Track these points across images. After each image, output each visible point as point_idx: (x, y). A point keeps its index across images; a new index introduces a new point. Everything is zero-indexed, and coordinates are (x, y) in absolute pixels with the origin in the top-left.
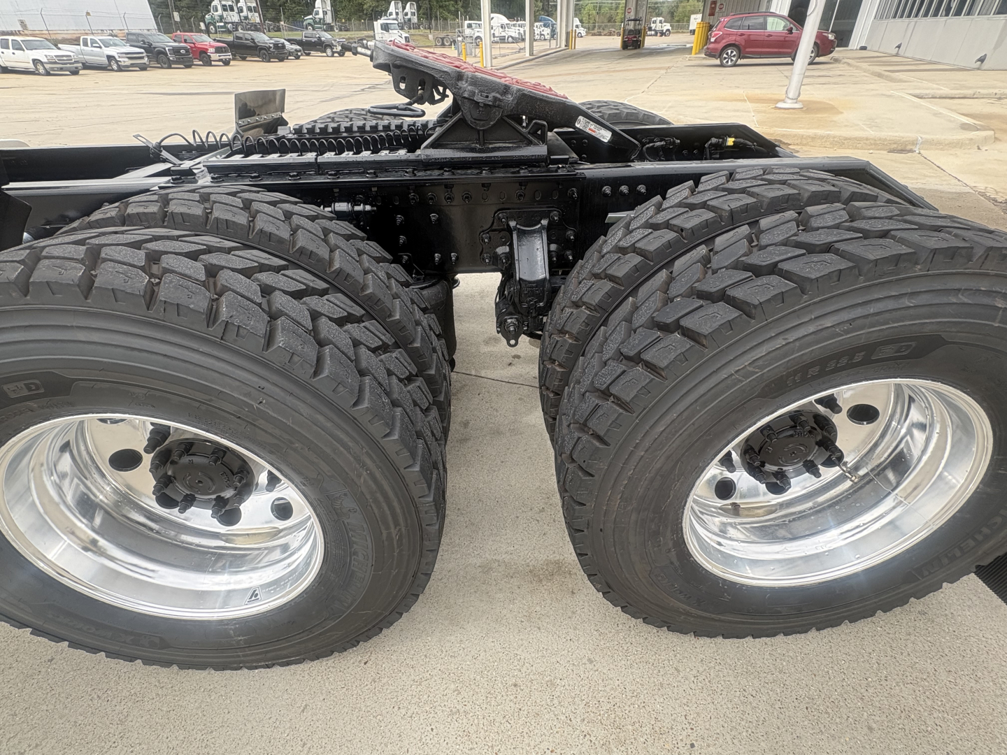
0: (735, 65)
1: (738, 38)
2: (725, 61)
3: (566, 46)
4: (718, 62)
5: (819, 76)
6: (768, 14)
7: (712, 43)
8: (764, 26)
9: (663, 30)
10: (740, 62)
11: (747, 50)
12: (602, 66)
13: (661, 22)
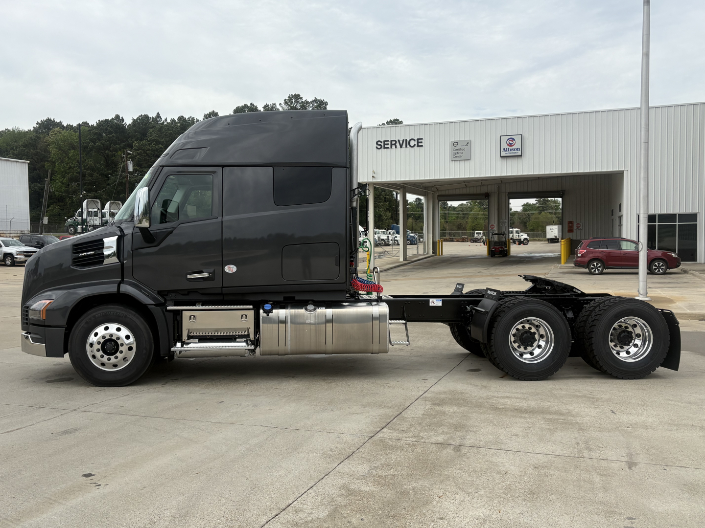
0: (602, 273)
1: (600, 255)
2: (593, 271)
3: (433, 253)
4: (587, 270)
5: (670, 283)
6: (620, 239)
7: (579, 257)
8: (620, 247)
9: (521, 239)
10: (605, 271)
11: (609, 263)
12: (483, 271)
13: (517, 232)
